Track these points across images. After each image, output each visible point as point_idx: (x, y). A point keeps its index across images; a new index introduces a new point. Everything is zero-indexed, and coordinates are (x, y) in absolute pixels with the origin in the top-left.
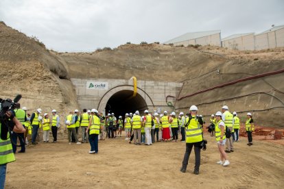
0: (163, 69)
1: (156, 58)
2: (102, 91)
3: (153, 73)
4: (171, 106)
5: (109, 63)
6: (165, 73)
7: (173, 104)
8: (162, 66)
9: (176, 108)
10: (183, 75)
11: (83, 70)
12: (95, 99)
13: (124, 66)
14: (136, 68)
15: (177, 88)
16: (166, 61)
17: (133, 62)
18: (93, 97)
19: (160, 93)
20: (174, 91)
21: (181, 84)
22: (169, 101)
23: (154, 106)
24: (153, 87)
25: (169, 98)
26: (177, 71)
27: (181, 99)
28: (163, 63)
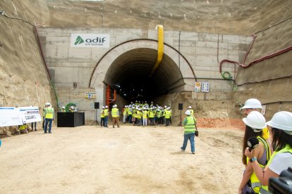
0: (216, 19)
1: (204, 3)
2: (99, 49)
3: (197, 24)
4: (229, 80)
5: (123, 9)
6: (218, 25)
7: (233, 75)
8: (213, 14)
9: (240, 82)
10: (253, 24)
11: (76, 18)
12: (85, 64)
13: (148, 14)
14: (169, 17)
15: (242, 47)
16: (221, 7)
17: (164, 8)
18: (82, 60)
19: (207, 55)
20: (236, 52)
21: (249, 40)
22: (224, 69)
23: (196, 79)
24: (194, 43)
25: (225, 64)
26: (240, 20)
27: (250, 65)
28: (215, 10)
